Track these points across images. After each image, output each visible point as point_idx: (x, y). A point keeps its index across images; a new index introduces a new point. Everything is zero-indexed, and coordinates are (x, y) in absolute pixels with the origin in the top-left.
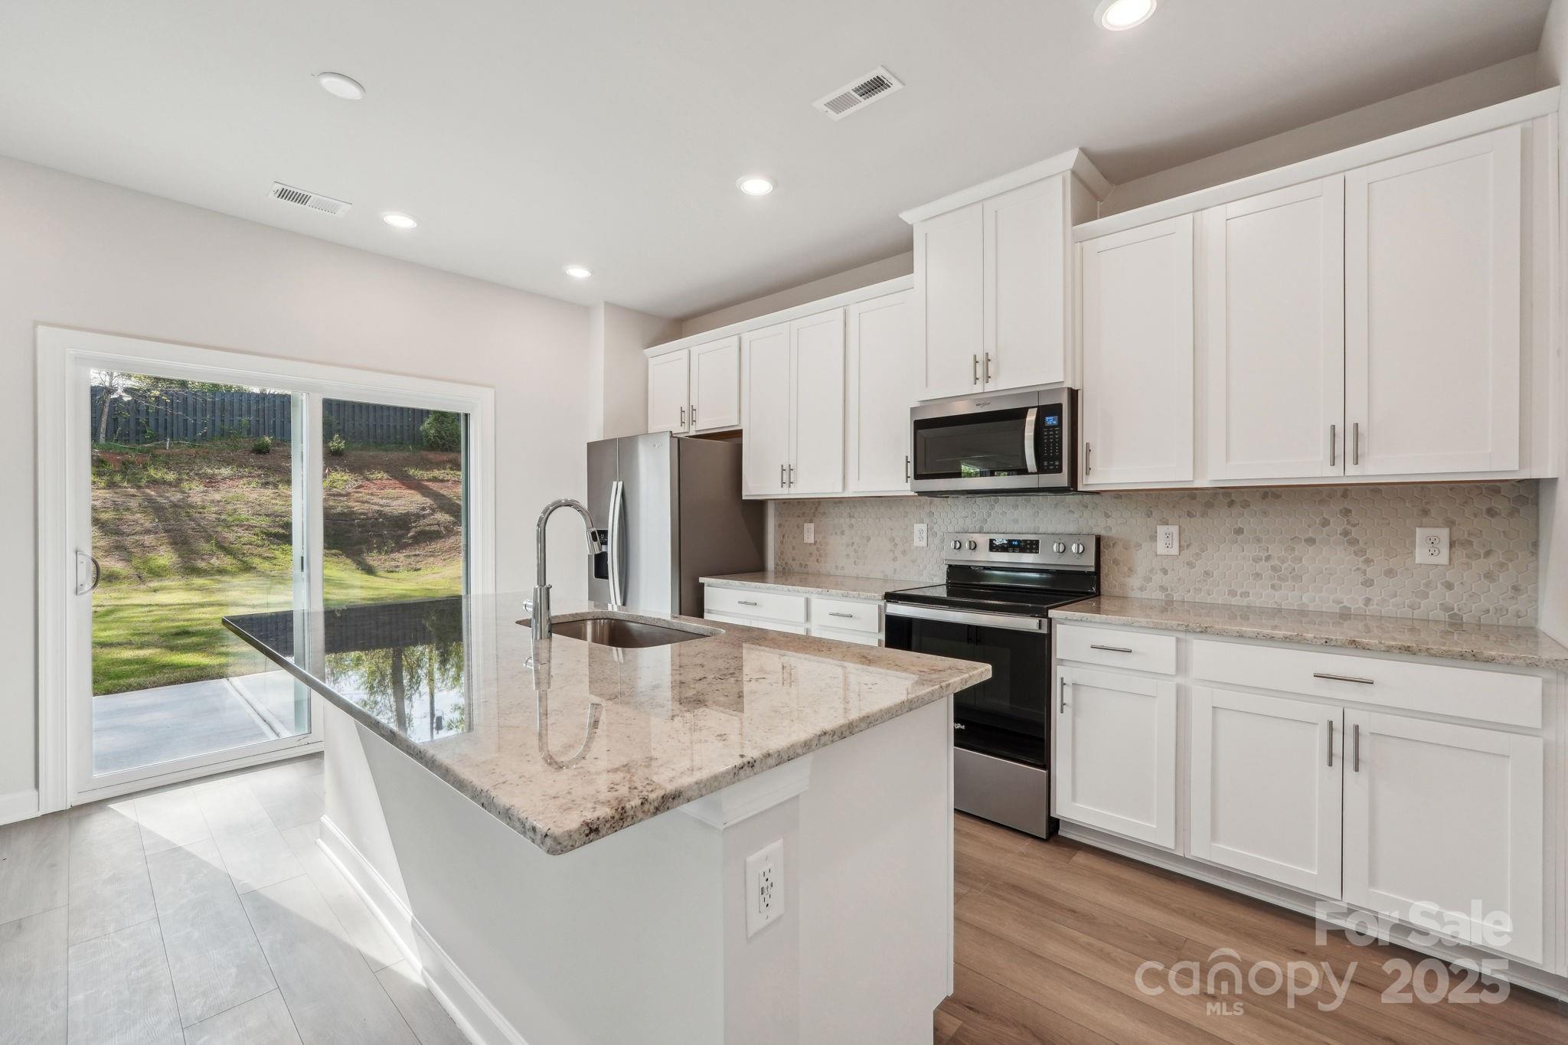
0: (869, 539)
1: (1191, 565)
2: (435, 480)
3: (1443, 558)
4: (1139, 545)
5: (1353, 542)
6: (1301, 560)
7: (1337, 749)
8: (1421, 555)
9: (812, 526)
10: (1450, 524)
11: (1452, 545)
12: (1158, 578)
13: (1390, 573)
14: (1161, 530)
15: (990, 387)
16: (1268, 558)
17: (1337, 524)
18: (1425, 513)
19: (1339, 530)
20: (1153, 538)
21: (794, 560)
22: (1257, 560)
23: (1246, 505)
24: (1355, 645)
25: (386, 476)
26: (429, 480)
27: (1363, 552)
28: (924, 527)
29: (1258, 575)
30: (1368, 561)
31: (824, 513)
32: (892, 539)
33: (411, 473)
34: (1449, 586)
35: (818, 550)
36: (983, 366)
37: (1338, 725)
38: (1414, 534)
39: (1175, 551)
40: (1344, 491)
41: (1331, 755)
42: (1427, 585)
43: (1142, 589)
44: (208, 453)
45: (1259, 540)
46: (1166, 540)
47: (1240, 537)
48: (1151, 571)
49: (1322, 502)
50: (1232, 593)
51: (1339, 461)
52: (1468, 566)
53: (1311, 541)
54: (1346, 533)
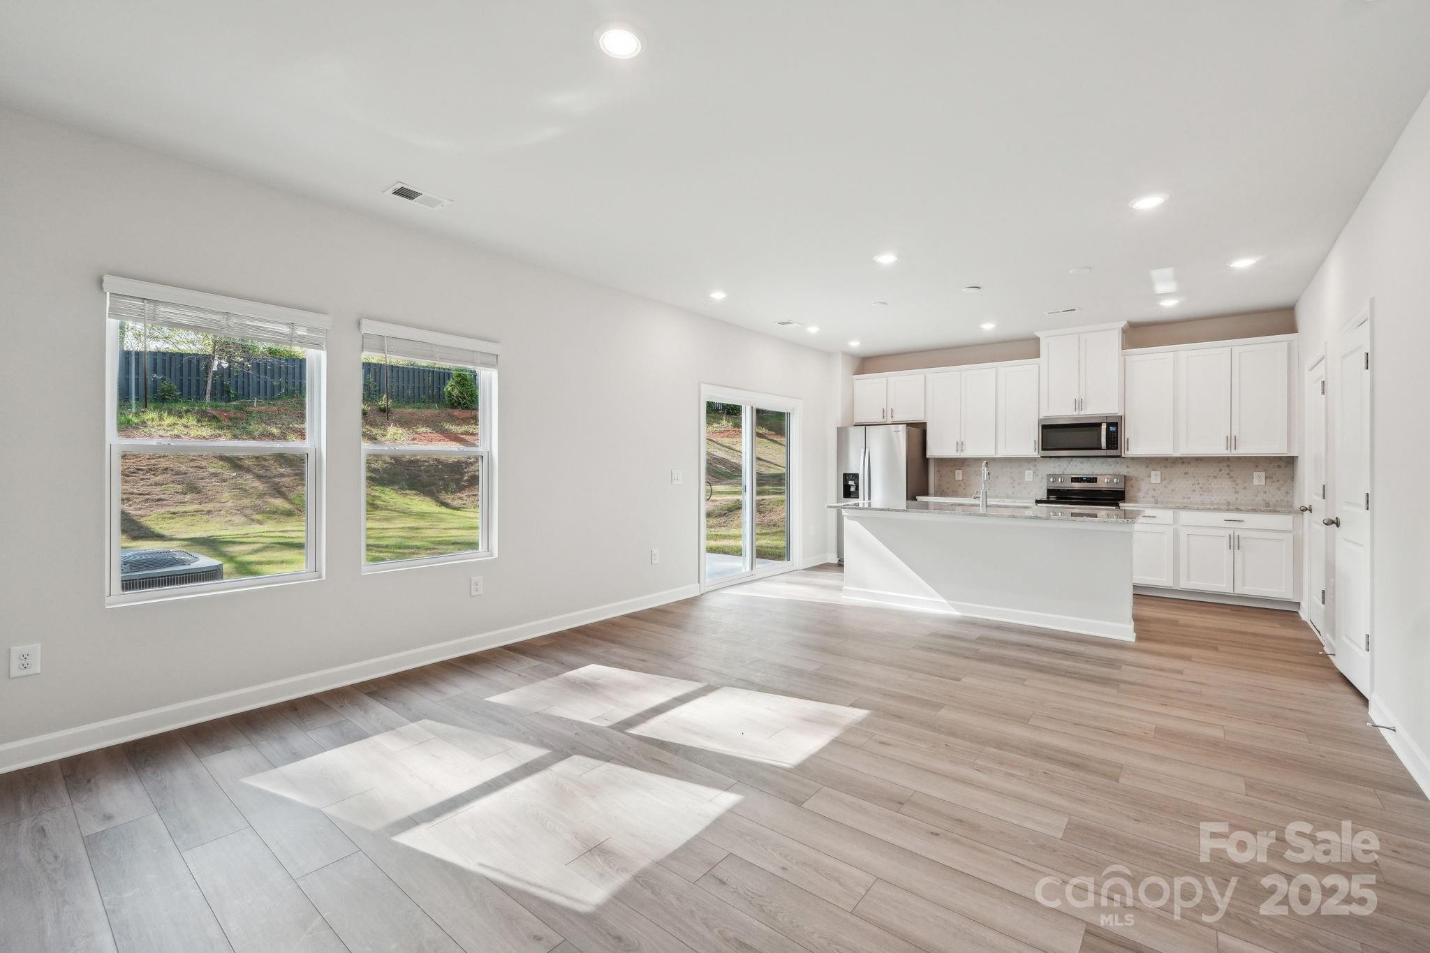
0: (997, 478)
1: (1165, 487)
2: (467, 433)
3: (1263, 483)
4: (1142, 480)
5: (1231, 477)
6: (1211, 484)
7: (1232, 544)
8: (1256, 482)
9: (961, 471)
10: (1265, 471)
11: (1266, 478)
12: (1152, 493)
13: (1245, 488)
14: (1153, 473)
15: (1082, 413)
16: (1198, 483)
17: (1226, 470)
18: (1257, 466)
19: (1226, 473)
20: (1150, 476)
21: (948, 488)
22: (1193, 485)
23: (1189, 463)
24: (1238, 510)
25: (429, 430)
26: (462, 434)
27: (1235, 481)
28: (1031, 472)
29: (1194, 491)
30: (1236, 484)
31: (968, 465)
32: (1012, 478)
33: (446, 427)
34: (1265, 493)
35: (965, 483)
36: (1079, 404)
37: (1232, 536)
38: (1253, 474)
39: (1159, 481)
40: (1228, 459)
41: (1230, 546)
42: (1258, 492)
43: (1144, 497)
44: (286, 410)
45: (1195, 477)
46: (1155, 477)
47: (1186, 476)
48: (1148, 490)
49: (1219, 462)
50: (1184, 498)
51: (1229, 449)
52: (1272, 486)
53: (1215, 477)
54: (1228, 474)
